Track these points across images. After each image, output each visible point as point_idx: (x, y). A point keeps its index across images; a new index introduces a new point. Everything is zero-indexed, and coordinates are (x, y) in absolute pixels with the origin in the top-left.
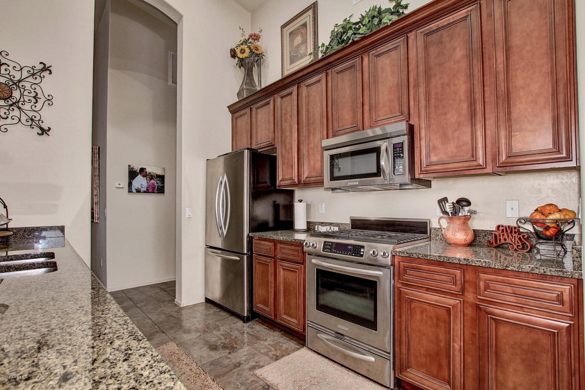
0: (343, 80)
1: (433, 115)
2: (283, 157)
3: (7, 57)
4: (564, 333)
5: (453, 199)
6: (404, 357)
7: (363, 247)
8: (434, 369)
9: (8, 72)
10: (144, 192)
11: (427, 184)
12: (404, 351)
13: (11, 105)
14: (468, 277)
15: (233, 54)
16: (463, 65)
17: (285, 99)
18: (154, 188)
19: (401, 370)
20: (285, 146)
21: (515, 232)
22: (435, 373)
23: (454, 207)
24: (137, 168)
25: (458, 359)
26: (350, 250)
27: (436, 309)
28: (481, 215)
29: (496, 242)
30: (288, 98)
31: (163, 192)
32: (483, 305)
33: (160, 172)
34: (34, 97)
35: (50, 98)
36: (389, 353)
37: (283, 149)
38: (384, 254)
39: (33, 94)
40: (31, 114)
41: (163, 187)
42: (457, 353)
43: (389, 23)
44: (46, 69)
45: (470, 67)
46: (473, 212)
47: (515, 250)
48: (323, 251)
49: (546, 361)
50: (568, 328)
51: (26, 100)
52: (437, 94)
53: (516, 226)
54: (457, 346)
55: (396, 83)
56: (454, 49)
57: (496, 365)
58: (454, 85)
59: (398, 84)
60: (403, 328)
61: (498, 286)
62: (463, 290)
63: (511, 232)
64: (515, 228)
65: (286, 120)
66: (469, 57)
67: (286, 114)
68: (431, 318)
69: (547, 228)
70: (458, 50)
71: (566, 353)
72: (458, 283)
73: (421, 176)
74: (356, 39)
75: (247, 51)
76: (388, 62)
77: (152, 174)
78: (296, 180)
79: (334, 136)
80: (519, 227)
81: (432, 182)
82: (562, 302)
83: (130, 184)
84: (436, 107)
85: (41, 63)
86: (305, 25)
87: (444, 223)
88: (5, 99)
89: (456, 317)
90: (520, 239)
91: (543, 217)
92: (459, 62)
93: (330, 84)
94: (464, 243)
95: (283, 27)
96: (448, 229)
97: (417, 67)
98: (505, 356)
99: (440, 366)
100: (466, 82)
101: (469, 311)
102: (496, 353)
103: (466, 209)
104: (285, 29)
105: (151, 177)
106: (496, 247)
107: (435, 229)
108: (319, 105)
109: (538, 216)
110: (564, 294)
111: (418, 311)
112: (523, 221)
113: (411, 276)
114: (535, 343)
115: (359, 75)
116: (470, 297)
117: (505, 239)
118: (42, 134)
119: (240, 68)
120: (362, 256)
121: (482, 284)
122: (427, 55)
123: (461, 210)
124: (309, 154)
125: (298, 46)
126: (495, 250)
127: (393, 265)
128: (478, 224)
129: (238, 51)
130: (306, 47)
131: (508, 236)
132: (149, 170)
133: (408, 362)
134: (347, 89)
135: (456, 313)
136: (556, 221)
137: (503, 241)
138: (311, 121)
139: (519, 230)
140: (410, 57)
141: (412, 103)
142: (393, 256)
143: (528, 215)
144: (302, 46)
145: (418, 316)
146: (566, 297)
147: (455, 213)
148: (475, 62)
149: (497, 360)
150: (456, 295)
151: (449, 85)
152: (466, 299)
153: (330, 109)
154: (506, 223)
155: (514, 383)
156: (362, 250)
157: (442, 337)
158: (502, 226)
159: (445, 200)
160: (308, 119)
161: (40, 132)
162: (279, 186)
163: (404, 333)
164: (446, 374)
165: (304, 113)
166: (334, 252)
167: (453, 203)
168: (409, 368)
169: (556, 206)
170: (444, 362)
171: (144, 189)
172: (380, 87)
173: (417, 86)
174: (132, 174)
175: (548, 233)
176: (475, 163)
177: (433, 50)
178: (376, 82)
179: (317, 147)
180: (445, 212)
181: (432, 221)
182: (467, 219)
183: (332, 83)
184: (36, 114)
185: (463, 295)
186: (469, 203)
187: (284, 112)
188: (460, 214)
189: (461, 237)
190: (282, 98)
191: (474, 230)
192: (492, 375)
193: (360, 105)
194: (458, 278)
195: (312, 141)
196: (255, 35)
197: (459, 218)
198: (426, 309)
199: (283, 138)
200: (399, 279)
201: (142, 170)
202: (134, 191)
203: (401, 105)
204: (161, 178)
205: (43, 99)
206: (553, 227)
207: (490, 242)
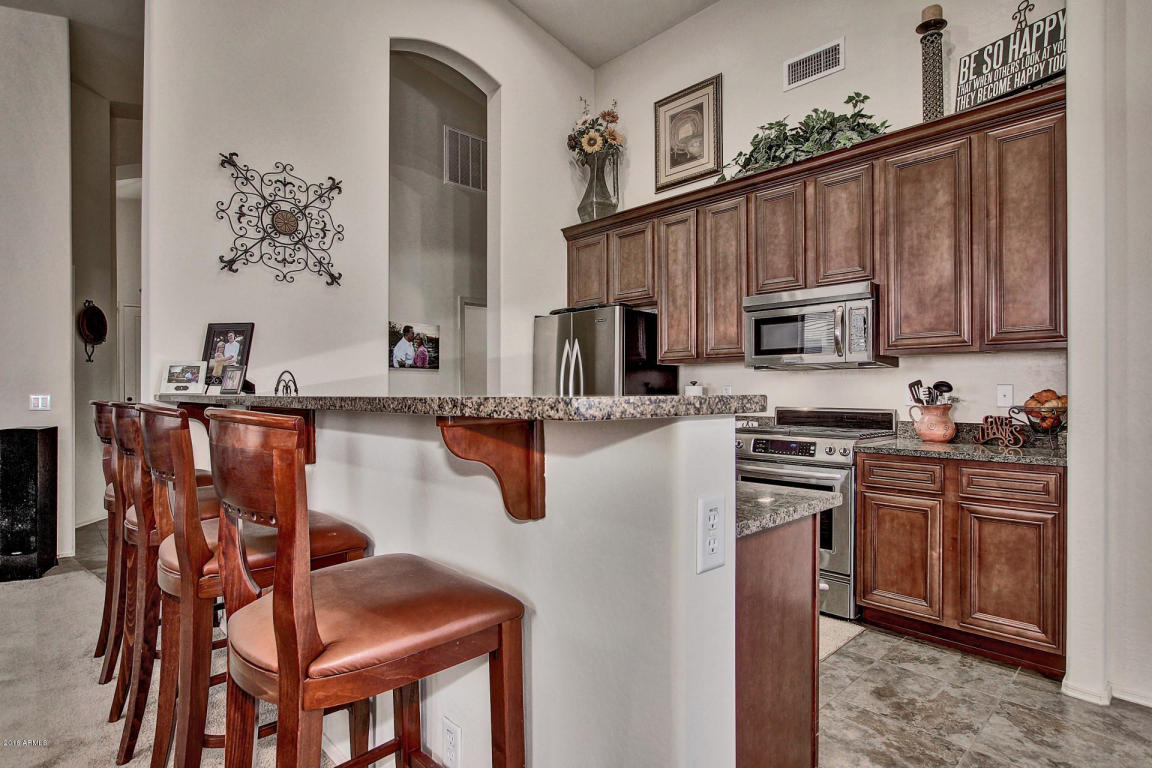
0: (774, 213)
1: (906, 273)
2: (670, 316)
3: (292, 173)
4: (1049, 525)
5: (929, 382)
6: (869, 576)
7: (814, 444)
8: (907, 586)
9: (293, 195)
10: (411, 366)
11: (893, 362)
12: (869, 569)
13: (297, 243)
14: (948, 474)
15: (574, 143)
16: (947, 213)
17: (673, 228)
18: (424, 359)
19: (866, 592)
20: (674, 301)
21: (1006, 425)
22: (908, 589)
23: (930, 393)
24: (400, 327)
25: (936, 569)
26: (795, 449)
27: (909, 514)
28: (965, 404)
29: (983, 438)
30: (680, 227)
31: (437, 367)
32: (966, 505)
33: (431, 333)
34: (322, 229)
35: (340, 230)
36: (849, 576)
37: (671, 304)
38: (845, 450)
39: (321, 226)
40: (319, 254)
41: (437, 358)
42: (936, 562)
43: (849, 145)
44: (335, 186)
45: (956, 219)
46: (954, 400)
47: (1006, 446)
48: (754, 451)
49: (1031, 556)
50: (1053, 519)
51: (314, 234)
52: (911, 247)
53: (1008, 416)
54: (935, 555)
55: (855, 226)
56: (937, 191)
57: (980, 570)
58: (935, 238)
59: (858, 228)
60: (868, 540)
61: (982, 481)
62: (943, 489)
63: (1001, 425)
64: (1006, 419)
65: (675, 261)
66: (955, 204)
67: (675, 251)
68: (903, 524)
69: (1044, 419)
70: (941, 193)
71: (1051, 545)
72: (937, 480)
73: (888, 353)
74: (798, 159)
75: (600, 141)
76: (844, 195)
77: (421, 336)
78: (694, 352)
79: (759, 293)
80: (1011, 418)
81: (900, 360)
82: (1047, 492)
83: (391, 352)
84: (911, 264)
85: (330, 178)
86: (699, 108)
87: (917, 414)
88: (290, 235)
89: (934, 521)
90: (1011, 432)
91: (1039, 405)
92: (941, 209)
93: (752, 216)
94: (943, 439)
95: (659, 104)
96: (922, 422)
97: (886, 209)
98: (990, 558)
99: (914, 580)
100: (949, 237)
101: (950, 513)
102: (979, 556)
103: (946, 395)
104: (662, 110)
105: (419, 341)
106: (983, 444)
107: (903, 423)
108: (734, 243)
109: (1033, 404)
110: (1050, 483)
111: (887, 518)
112: (1016, 411)
113: (880, 477)
114: (1022, 539)
115: (800, 208)
116: (951, 496)
117: (994, 434)
118: (332, 284)
119: (583, 165)
120: (813, 455)
121: (964, 480)
122: (899, 197)
123: (939, 398)
124: (716, 314)
125: (687, 140)
126: (982, 447)
127: (855, 464)
128: (961, 416)
129: (584, 141)
130: (702, 143)
131: (998, 429)
132: (418, 329)
133: (875, 582)
134: (781, 225)
135: (934, 515)
136: (1052, 410)
137: (992, 436)
138: (721, 266)
139: (1011, 422)
140: (876, 194)
141: (877, 255)
142: (855, 453)
143: (1022, 404)
144: (694, 140)
145: (888, 525)
146: (1052, 487)
147: (932, 400)
148: (963, 212)
149: (980, 564)
150: (934, 495)
151: (927, 237)
152: (946, 499)
153: (752, 250)
154: (995, 414)
155: (999, 586)
156: (812, 448)
157: (917, 546)
158: (991, 417)
159: (918, 383)
160: (715, 263)
161: (330, 281)
162: (662, 361)
163: (868, 547)
164: (922, 590)
165: (709, 252)
166: (771, 453)
167: (929, 388)
168: (875, 589)
169: (1054, 392)
170: (920, 575)
171: (410, 362)
172: (832, 229)
173: (885, 233)
174: (394, 337)
175: (1044, 425)
176: (959, 339)
177: (907, 190)
178: (826, 221)
179: (730, 305)
180: (919, 401)
181: (898, 412)
182: (946, 408)
183: (756, 214)
184: (323, 254)
185: (943, 494)
186: (949, 388)
187: (671, 247)
188: (938, 403)
189: (940, 432)
190: (668, 225)
191: (956, 424)
192: (974, 581)
193: (801, 251)
194: (937, 475)
195: (722, 295)
196: (609, 114)
197: (937, 408)
198: (897, 515)
199: (671, 288)
200: (863, 481)
201: (408, 329)
202: (396, 365)
203: (862, 258)
204: (434, 343)
205: (333, 232)
206: (1051, 417)
207: (975, 437)
